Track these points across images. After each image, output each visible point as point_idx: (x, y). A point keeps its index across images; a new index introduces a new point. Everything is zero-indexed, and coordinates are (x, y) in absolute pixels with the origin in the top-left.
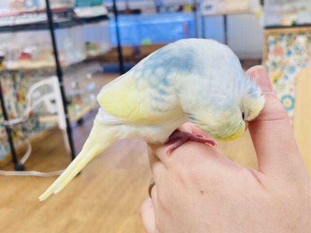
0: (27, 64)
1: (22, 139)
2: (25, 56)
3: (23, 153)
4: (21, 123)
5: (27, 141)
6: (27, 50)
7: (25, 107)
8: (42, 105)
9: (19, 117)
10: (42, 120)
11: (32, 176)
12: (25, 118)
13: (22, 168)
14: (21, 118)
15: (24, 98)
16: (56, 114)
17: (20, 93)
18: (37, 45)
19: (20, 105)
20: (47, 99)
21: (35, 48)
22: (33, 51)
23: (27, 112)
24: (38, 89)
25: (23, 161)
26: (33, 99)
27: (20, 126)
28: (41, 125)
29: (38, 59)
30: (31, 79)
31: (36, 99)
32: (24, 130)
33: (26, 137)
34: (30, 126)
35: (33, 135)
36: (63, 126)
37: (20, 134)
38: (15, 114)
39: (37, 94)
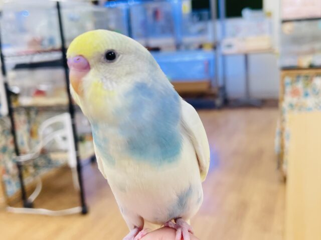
0: (41, 101)
1: (34, 176)
2: (40, 93)
3: (33, 189)
4: (33, 160)
5: (39, 179)
6: (43, 87)
7: (38, 143)
8: (53, 142)
9: (31, 152)
10: (53, 156)
12: (36, 154)
13: (30, 206)
14: (33, 154)
15: (37, 134)
16: (66, 151)
17: (34, 129)
19: (33, 141)
20: (58, 136)
21: (50, 86)
22: (48, 88)
23: (38, 148)
24: (51, 125)
25: (32, 198)
26: (44, 136)
27: (31, 163)
28: (53, 162)
30: (44, 115)
31: (48, 135)
32: (36, 166)
33: (37, 174)
34: (41, 162)
35: (45, 172)
36: (73, 163)
37: (31, 170)
38: (28, 150)
39: (49, 131)
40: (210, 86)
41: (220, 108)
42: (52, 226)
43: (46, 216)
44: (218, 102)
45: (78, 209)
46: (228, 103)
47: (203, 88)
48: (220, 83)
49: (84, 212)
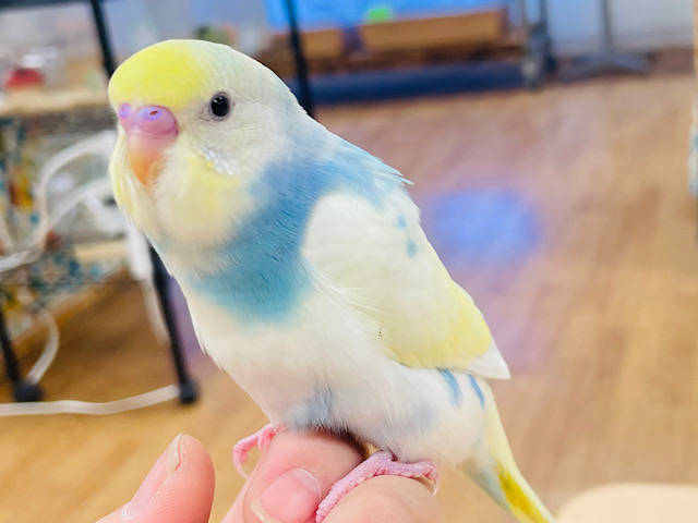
0: (32, 101)
1: (34, 312)
2: (25, 77)
3: (36, 351)
4: (24, 267)
5: (48, 318)
6: (32, 61)
7: (34, 220)
8: (81, 213)
9: (18, 250)
10: (83, 254)
11: (63, 416)
12: (33, 252)
13: (33, 395)
14: (25, 254)
15: (30, 197)
16: (120, 236)
17: (19, 181)
18: (60, 43)
19: (21, 217)
20: (91, 195)
21: (53, 54)
22: (48, 61)
23: (39, 234)
24: (66, 168)
25: (37, 373)
26: (52, 200)
27: (22, 277)
28: (83, 269)
29: (63, 85)
30: (47, 142)
31: (62, 196)
32: (35, 285)
33: (43, 305)
34: (51, 272)
35: (62, 300)
36: (142, 269)
37: (24, 297)
38: (8, 244)
39: (64, 184)
40: (505, 26)
41: (535, 86)
42: (102, 443)
43: (80, 417)
44: (530, 68)
45: (169, 392)
46: (556, 70)
47: (486, 30)
48: (533, 15)
49: (188, 398)
